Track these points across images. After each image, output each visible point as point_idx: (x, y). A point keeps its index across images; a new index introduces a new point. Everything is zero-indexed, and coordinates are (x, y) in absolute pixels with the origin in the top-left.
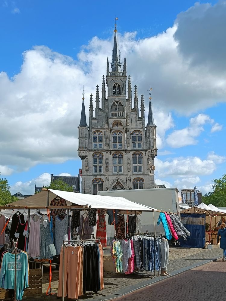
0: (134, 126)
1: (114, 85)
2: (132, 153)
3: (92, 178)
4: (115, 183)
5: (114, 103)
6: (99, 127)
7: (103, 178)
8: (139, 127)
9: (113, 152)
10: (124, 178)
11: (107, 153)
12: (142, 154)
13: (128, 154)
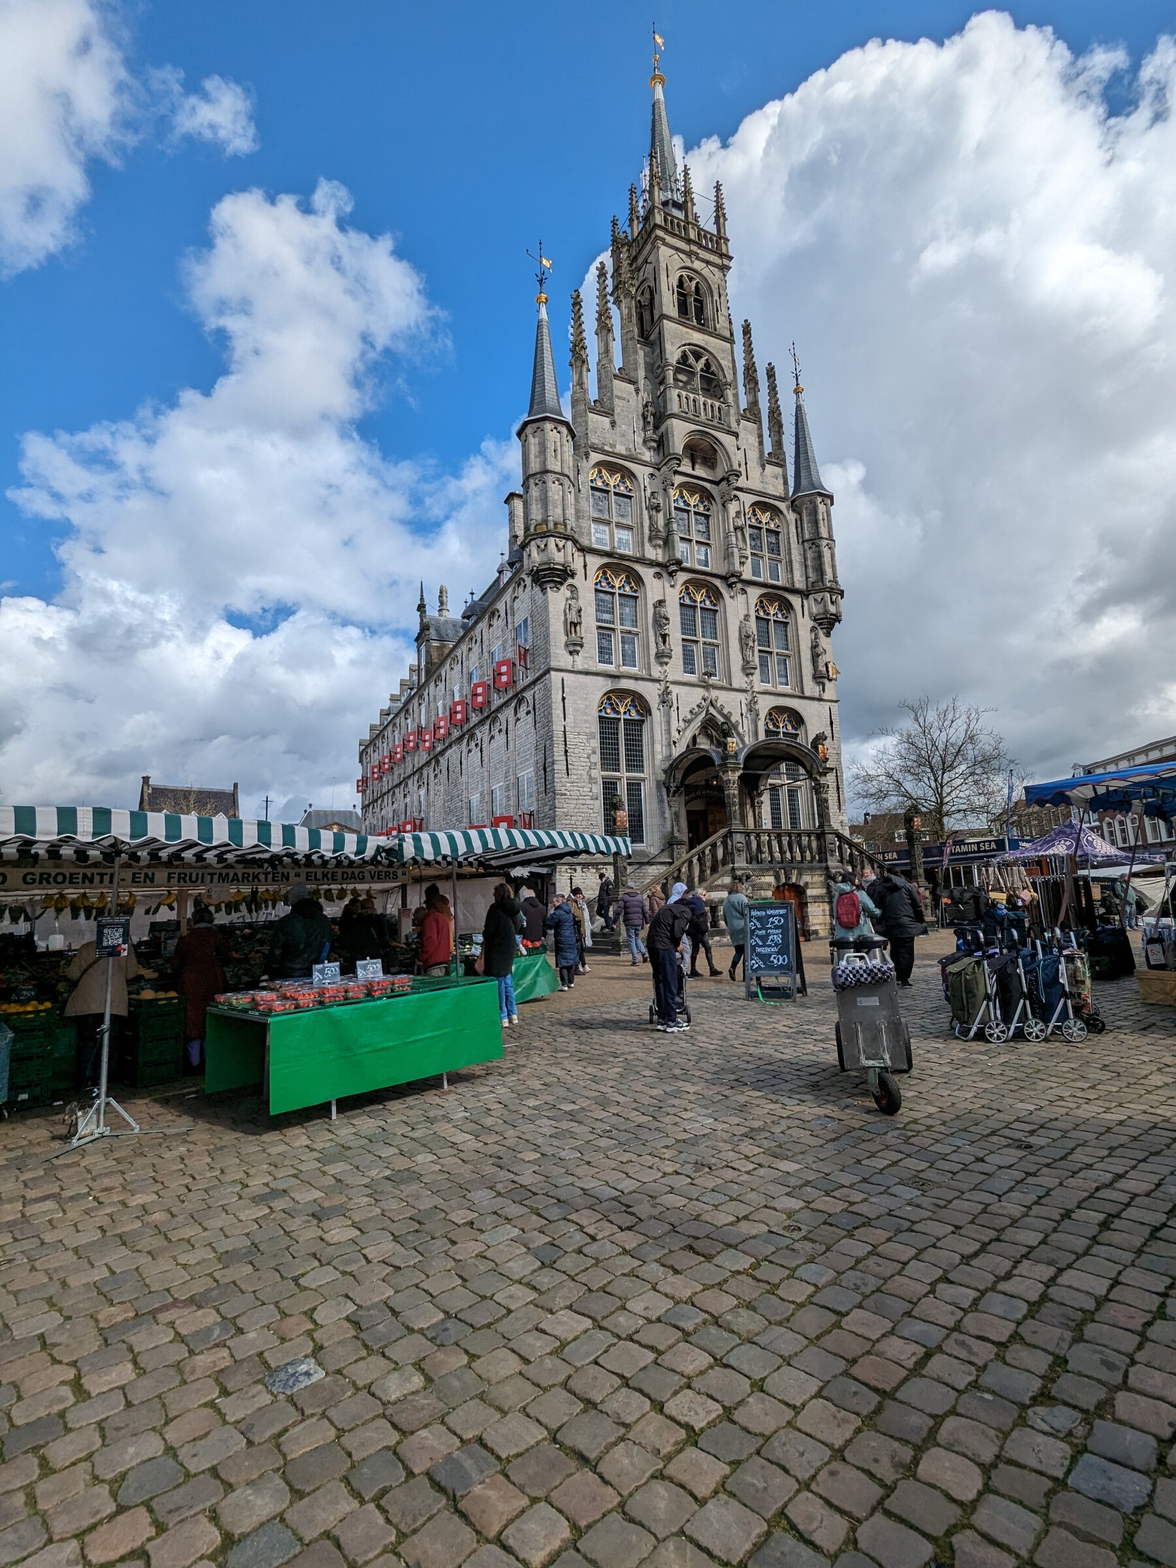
0: (755, 481)
1: (682, 279)
2: (754, 594)
3: (601, 686)
4: (697, 723)
5: (683, 355)
6: (621, 449)
8: (771, 490)
9: (681, 578)
10: (732, 704)
11: (658, 575)
12: (789, 607)
13: (741, 598)
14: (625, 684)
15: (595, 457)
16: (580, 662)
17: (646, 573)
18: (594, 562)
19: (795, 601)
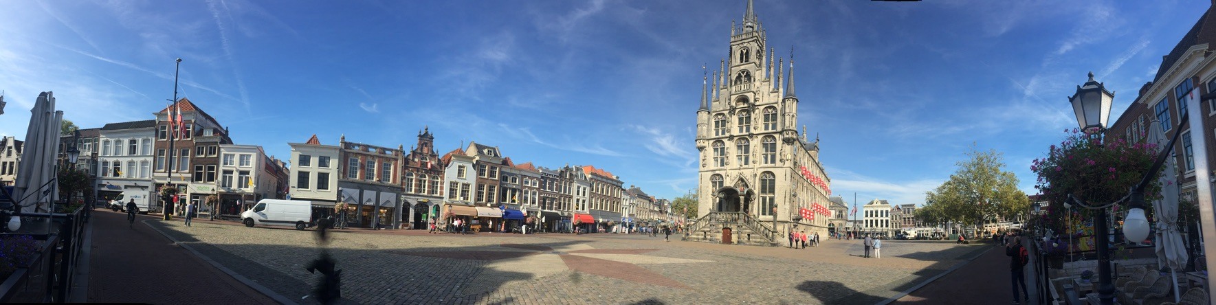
0: (766, 101)
1: (742, 51)
2: (760, 137)
3: (711, 173)
4: (737, 180)
5: (740, 74)
6: (721, 109)
7: (722, 173)
8: (772, 101)
9: (736, 138)
10: (747, 174)
11: (729, 140)
12: (774, 138)
13: (756, 139)
14: (717, 172)
15: (714, 114)
16: (706, 169)
17: (724, 140)
18: (711, 142)
19: (776, 136)
